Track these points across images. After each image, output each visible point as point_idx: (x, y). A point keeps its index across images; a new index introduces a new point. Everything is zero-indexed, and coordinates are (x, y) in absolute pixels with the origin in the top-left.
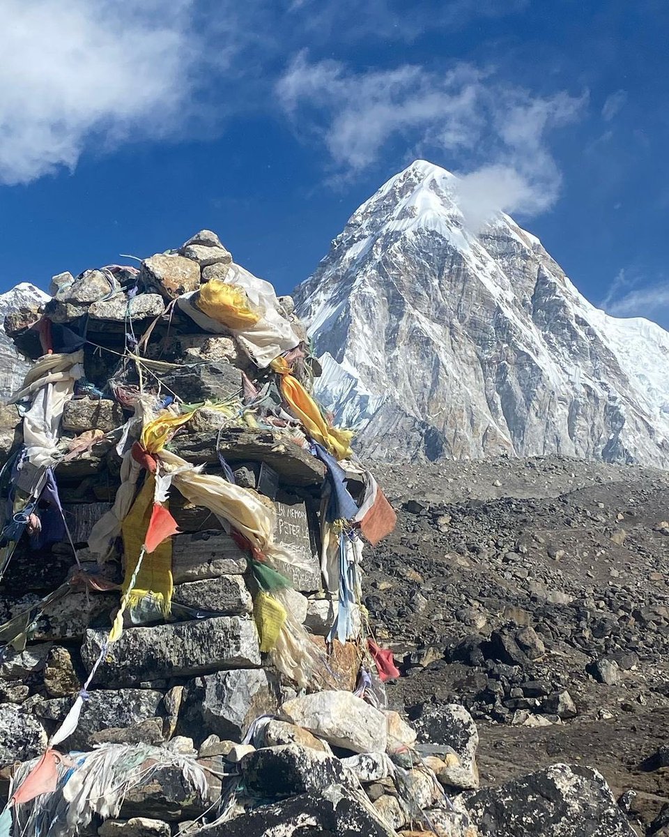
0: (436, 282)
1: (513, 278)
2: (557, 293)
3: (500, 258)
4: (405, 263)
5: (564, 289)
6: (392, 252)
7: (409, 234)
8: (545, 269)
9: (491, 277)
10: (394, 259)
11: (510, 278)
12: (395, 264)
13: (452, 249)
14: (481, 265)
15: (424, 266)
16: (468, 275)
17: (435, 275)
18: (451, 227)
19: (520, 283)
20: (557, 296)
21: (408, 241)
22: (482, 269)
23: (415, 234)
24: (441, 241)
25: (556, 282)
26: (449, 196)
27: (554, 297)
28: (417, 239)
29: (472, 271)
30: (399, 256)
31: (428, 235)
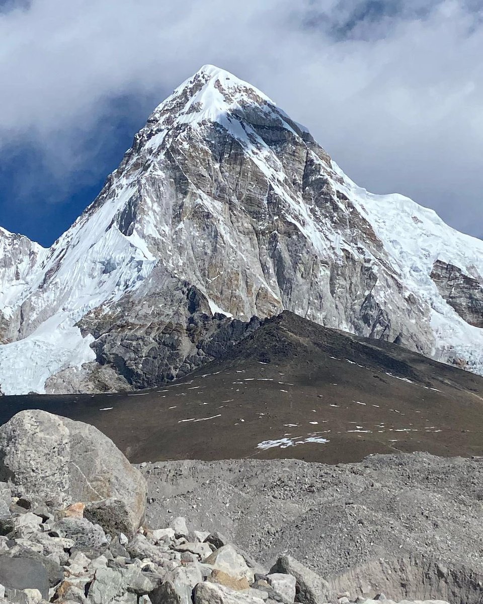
0: (217, 166)
1: (285, 161)
2: (321, 173)
3: (274, 145)
4: (189, 149)
5: (329, 170)
6: (178, 140)
7: (194, 125)
8: (313, 153)
9: (265, 161)
10: (180, 146)
11: (282, 161)
12: (180, 151)
13: (231, 137)
14: (256, 150)
15: (207, 152)
16: (244, 159)
17: (216, 160)
18: (231, 120)
19: (291, 165)
20: (321, 175)
21: (192, 130)
22: (257, 154)
23: (200, 124)
24: (221, 131)
25: (321, 163)
26: (231, 93)
27: (319, 176)
28: (201, 129)
29: (248, 156)
30: (185, 143)
31: (211, 125)
